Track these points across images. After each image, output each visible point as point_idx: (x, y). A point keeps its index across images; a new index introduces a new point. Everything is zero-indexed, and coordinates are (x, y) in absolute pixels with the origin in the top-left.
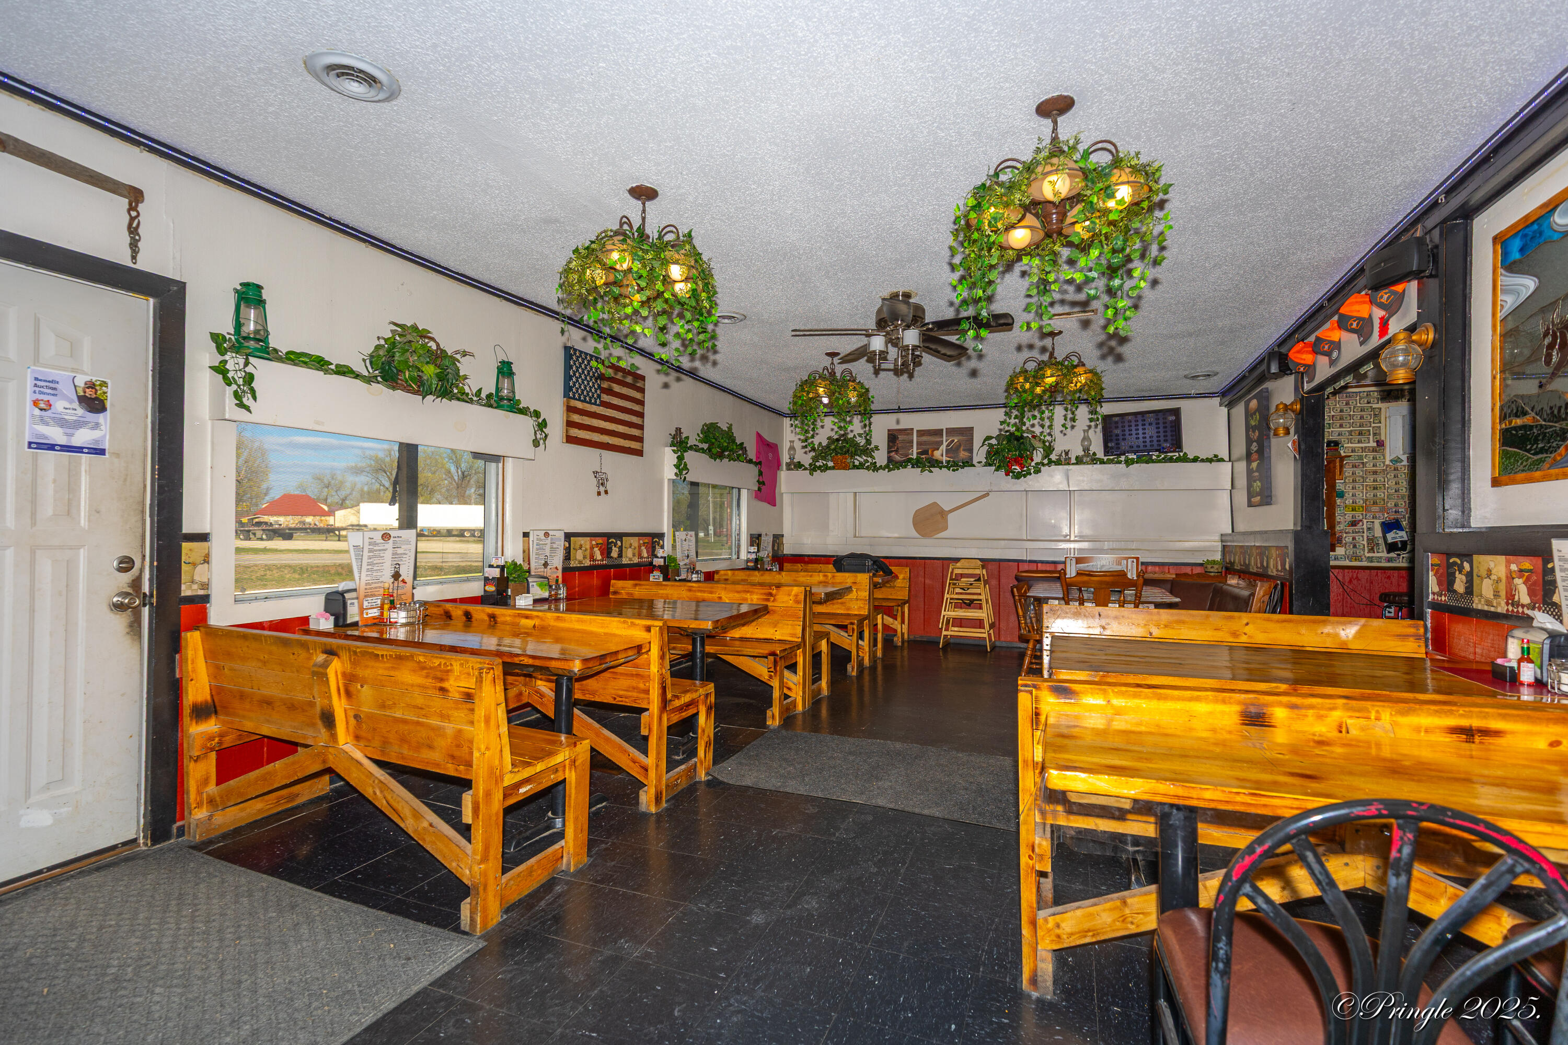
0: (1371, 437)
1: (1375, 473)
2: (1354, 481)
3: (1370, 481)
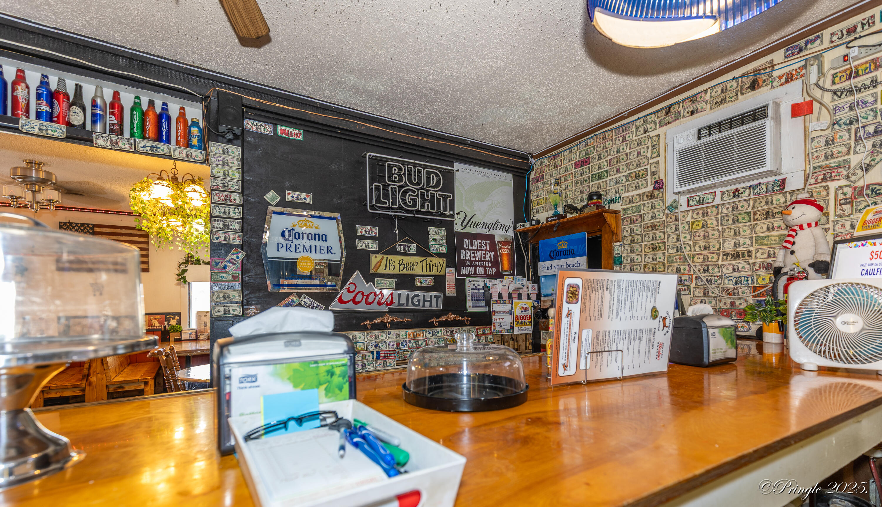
0: (649, 177)
1: (654, 227)
2: (633, 241)
3: (648, 241)
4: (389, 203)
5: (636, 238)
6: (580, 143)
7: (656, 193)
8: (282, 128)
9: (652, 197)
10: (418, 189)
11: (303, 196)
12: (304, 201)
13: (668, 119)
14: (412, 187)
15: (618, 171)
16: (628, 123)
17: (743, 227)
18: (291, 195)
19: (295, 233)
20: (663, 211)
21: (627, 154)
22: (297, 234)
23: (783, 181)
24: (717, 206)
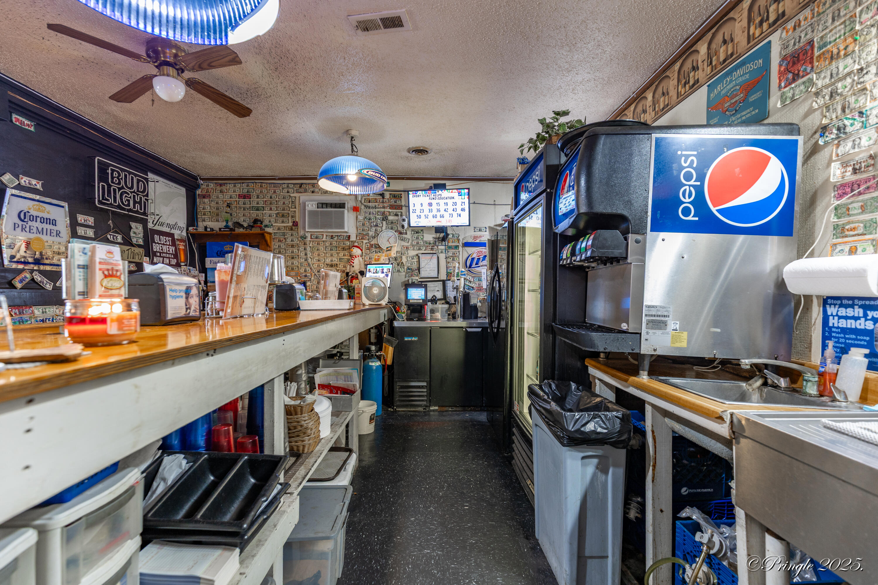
4: (111, 201)
5: (282, 250)
6: (243, 183)
7: (294, 228)
8: (16, 116)
9: (292, 229)
10: (131, 192)
11: (34, 182)
12: (35, 187)
13: (300, 190)
14: (127, 190)
15: (271, 209)
16: (278, 183)
17: (334, 252)
18: (24, 180)
19: (30, 216)
20: (298, 238)
21: (276, 201)
22: (32, 217)
23: (349, 236)
24: (324, 241)
